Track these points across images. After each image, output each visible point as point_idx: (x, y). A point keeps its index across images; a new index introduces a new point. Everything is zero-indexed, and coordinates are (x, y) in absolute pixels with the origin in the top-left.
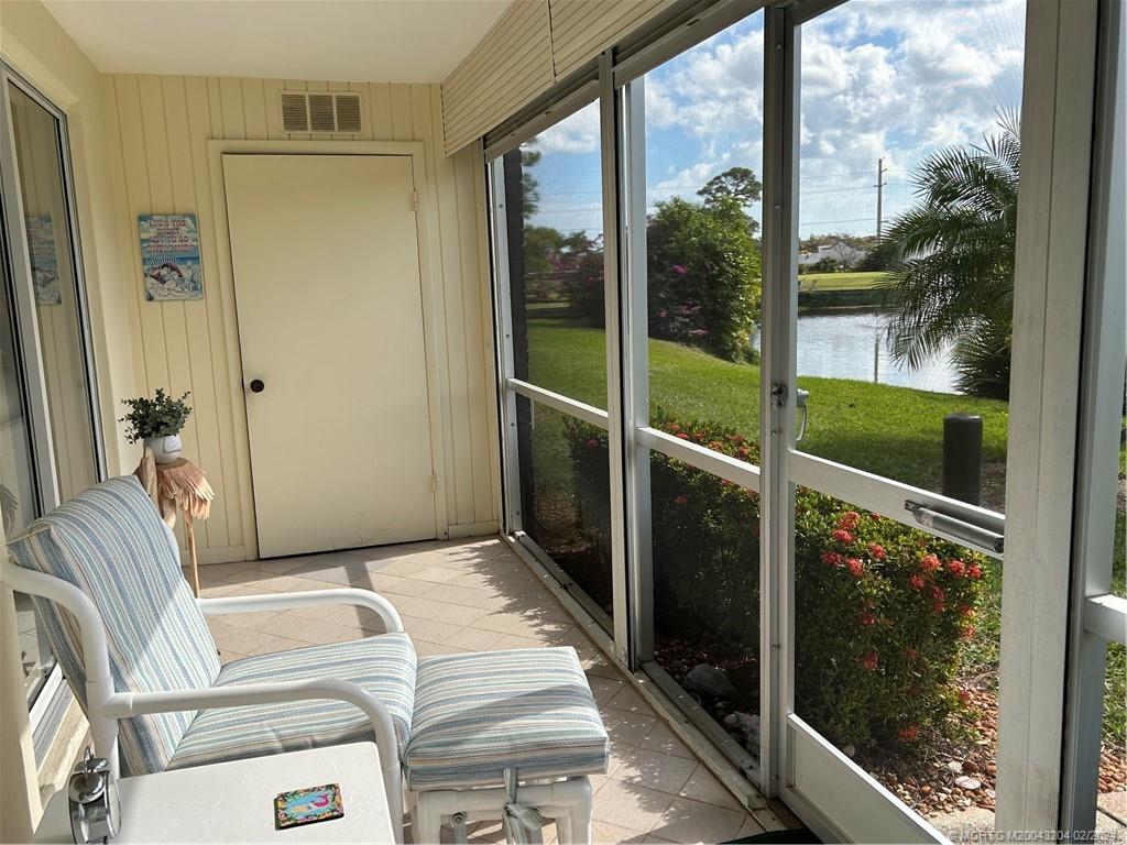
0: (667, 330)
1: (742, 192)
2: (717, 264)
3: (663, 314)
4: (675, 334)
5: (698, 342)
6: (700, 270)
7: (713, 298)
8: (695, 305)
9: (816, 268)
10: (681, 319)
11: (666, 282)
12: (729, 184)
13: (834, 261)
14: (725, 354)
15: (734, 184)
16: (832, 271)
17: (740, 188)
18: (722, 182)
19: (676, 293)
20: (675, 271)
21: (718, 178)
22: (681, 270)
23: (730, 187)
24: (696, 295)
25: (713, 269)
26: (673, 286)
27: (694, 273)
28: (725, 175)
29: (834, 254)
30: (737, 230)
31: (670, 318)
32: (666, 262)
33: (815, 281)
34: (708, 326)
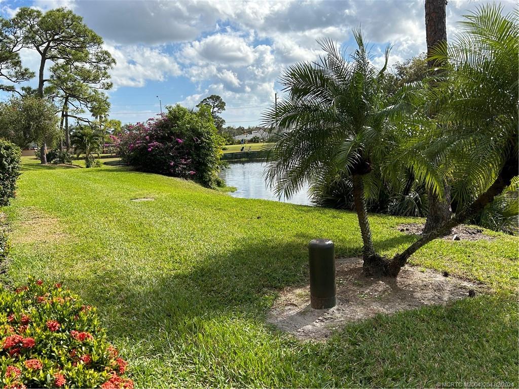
0: (175, 171)
1: (217, 106)
2: (200, 139)
3: (172, 164)
4: (179, 174)
5: (192, 177)
6: (190, 141)
7: (198, 155)
8: (188, 159)
9: (251, 141)
10: (181, 166)
11: (173, 147)
12: (211, 102)
13: (258, 138)
14: (205, 184)
15: (213, 103)
16: (258, 142)
17: (215, 105)
18: (207, 101)
19: (179, 153)
20: (177, 142)
21: (205, 99)
22: (180, 141)
23: (211, 104)
24: (189, 154)
25: (197, 141)
26: (177, 149)
27: (187, 143)
28: (208, 98)
29: (258, 135)
30: (209, 122)
31: (176, 165)
32: (173, 137)
33: (250, 147)
34: (197, 169)
